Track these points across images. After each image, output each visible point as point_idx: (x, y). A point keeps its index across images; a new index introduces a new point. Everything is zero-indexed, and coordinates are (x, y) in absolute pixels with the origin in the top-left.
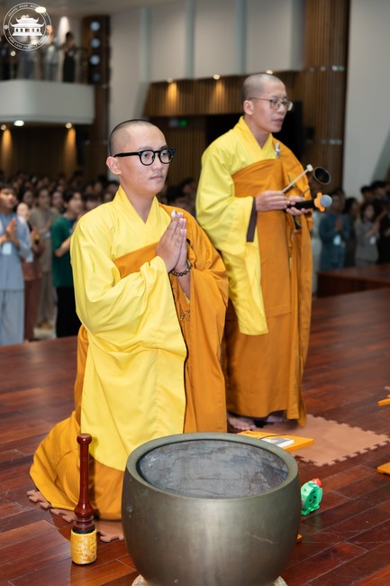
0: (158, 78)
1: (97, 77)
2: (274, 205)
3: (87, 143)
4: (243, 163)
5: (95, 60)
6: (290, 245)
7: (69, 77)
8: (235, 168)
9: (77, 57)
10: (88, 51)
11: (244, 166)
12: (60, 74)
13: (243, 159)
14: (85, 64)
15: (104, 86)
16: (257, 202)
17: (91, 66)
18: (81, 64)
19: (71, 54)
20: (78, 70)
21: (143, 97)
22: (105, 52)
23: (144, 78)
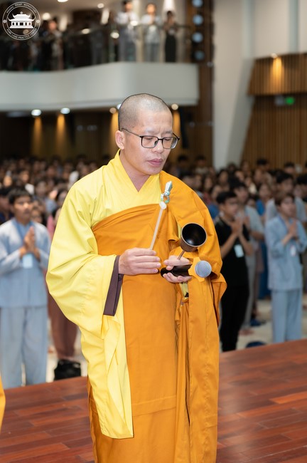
0: (262, 53)
1: (199, 55)
2: (139, 268)
3: (192, 124)
4: (108, 210)
5: (198, 37)
6: (177, 318)
7: (171, 57)
8: (97, 218)
9: (180, 35)
10: (191, 28)
11: (108, 215)
12: (161, 54)
13: (108, 206)
14: (189, 42)
15: (209, 64)
16: (120, 263)
17: (195, 45)
18: (185, 43)
19: (172, 32)
20: (181, 49)
21: (248, 75)
22: (207, 29)
23: (248, 54)
